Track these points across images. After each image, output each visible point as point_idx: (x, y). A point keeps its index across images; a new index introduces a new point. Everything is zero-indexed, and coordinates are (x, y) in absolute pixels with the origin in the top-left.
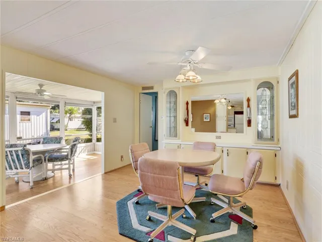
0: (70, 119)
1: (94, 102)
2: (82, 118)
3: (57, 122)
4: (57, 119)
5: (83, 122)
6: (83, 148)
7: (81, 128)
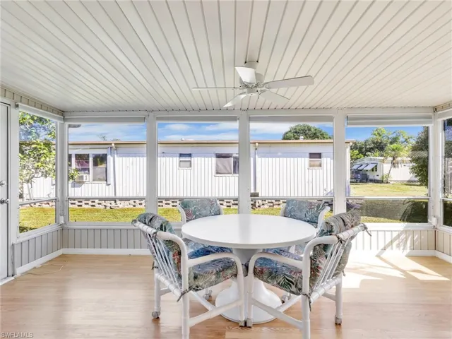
0: (394, 164)
1: (435, 109)
2: (411, 161)
3: (373, 170)
4: (374, 165)
5: (413, 168)
6: (395, 234)
7: (412, 181)
